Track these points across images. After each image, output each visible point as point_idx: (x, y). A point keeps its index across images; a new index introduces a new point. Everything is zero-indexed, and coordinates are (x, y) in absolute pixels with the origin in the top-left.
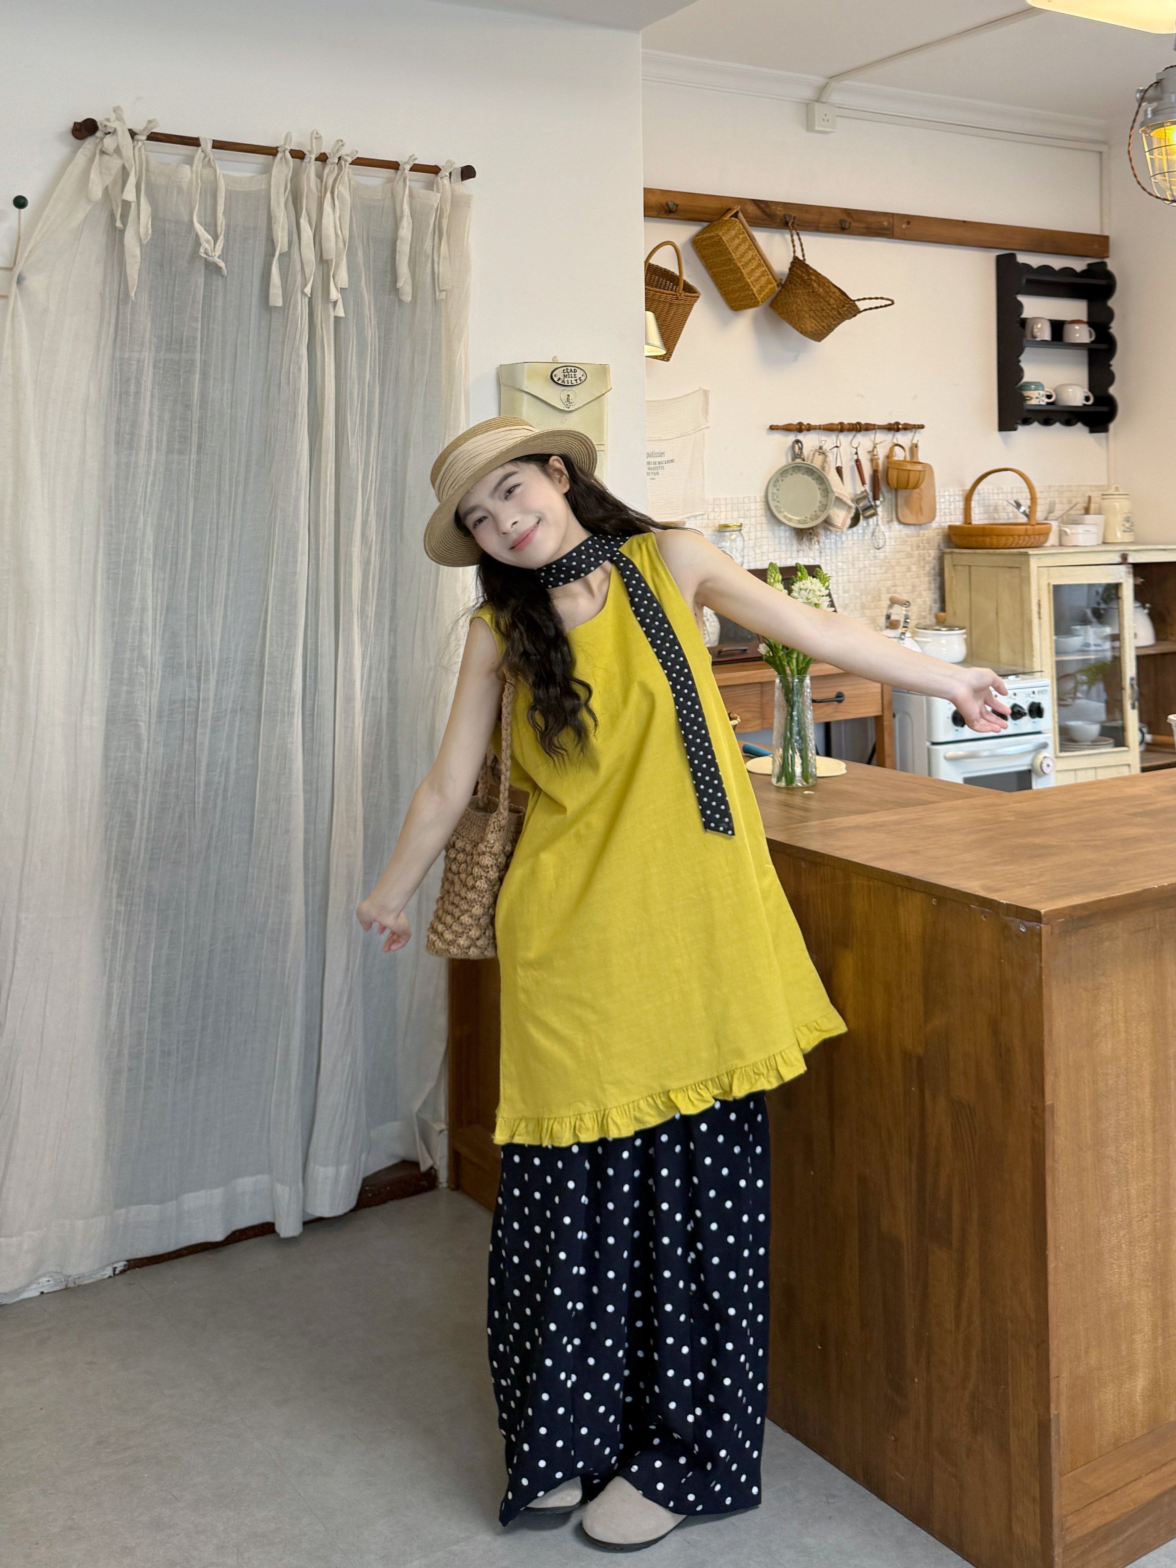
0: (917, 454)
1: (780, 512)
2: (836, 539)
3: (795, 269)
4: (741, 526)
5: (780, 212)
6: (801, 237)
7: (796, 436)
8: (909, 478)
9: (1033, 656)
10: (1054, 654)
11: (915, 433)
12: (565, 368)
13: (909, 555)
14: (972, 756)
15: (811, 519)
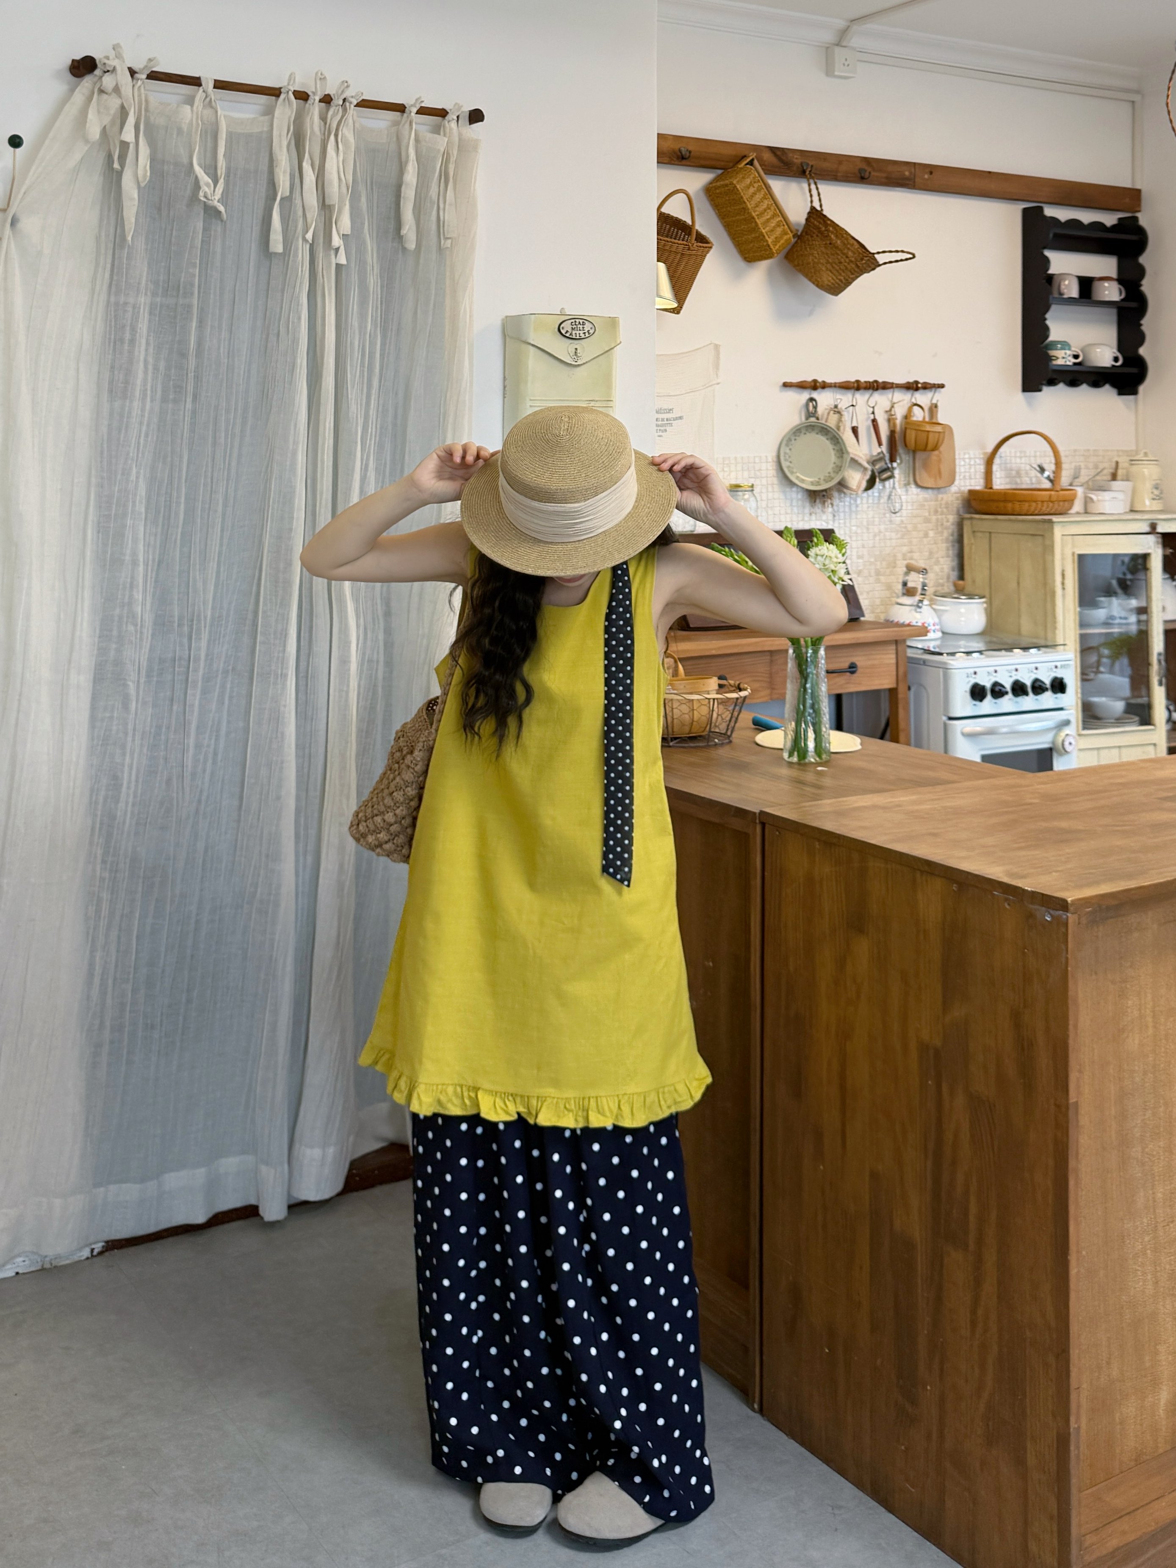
0: (937, 414)
1: (792, 473)
2: (850, 503)
3: (812, 220)
4: (752, 486)
5: (797, 160)
6: (819, 186)
7: (810, 394)
8: (928, 438)
9: (1055, 628)
10: (1078, 627)
11: (935, 392)
12: (573, 321)
13: (927, 520)
14: (990, 732)
15: (824, 480)
